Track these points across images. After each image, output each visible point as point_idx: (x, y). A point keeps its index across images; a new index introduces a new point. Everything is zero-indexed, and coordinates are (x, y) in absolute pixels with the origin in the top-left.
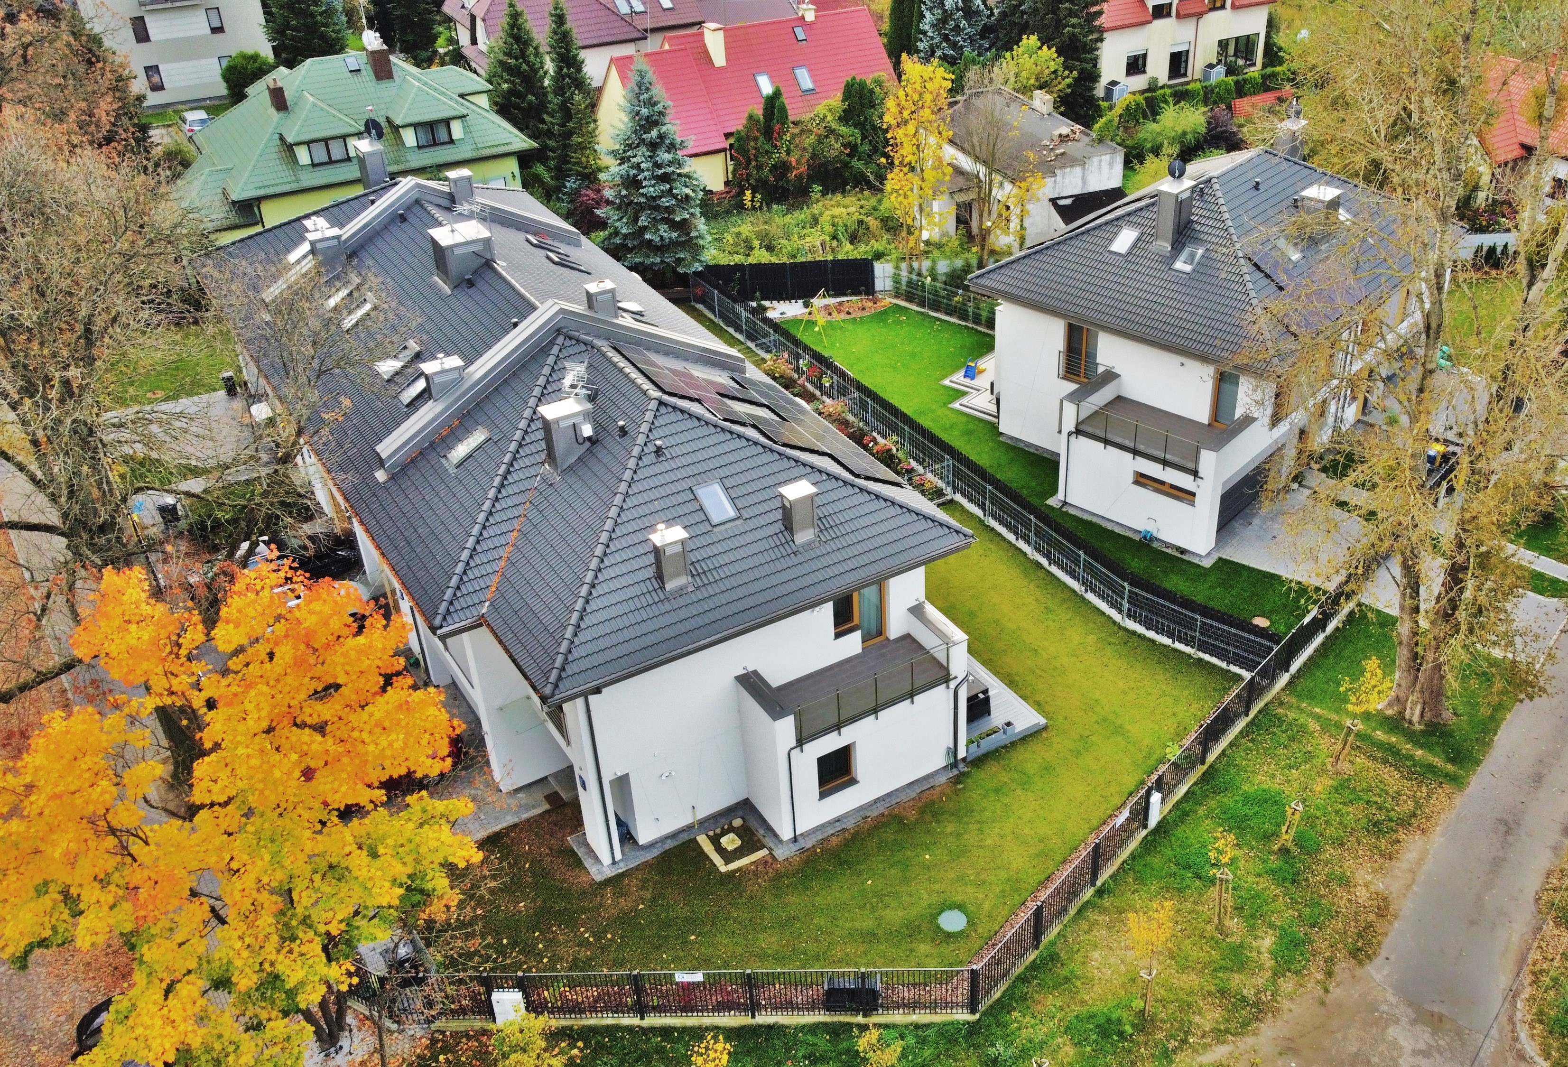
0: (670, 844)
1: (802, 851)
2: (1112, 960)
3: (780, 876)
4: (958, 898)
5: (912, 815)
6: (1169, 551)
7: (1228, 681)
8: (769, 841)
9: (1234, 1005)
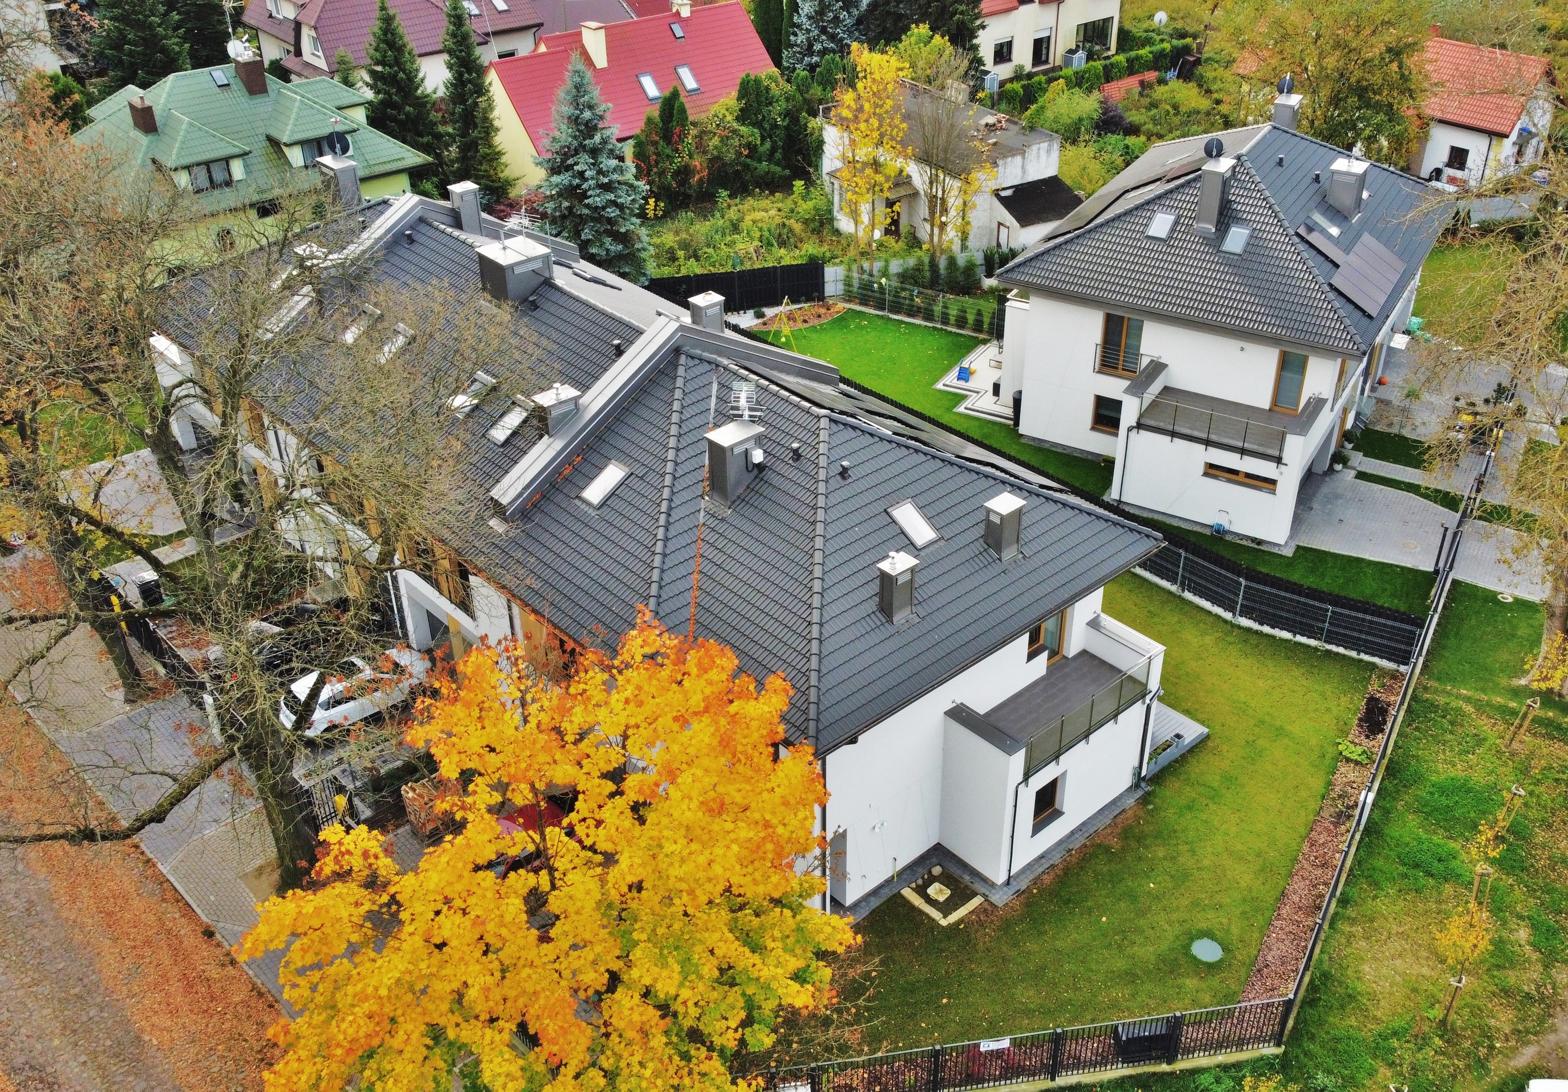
0: (875, 903)
1: (1019, 893)
2: (1384, 971)
3: (1006, 926)
4: (1203, 925)
5: (1115, 844)
6: (1244, 543)
7: (1365, 670)
8: (978, 886)
9: (1521, 1002)
